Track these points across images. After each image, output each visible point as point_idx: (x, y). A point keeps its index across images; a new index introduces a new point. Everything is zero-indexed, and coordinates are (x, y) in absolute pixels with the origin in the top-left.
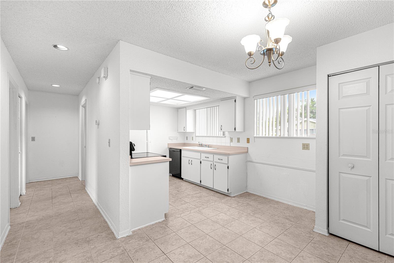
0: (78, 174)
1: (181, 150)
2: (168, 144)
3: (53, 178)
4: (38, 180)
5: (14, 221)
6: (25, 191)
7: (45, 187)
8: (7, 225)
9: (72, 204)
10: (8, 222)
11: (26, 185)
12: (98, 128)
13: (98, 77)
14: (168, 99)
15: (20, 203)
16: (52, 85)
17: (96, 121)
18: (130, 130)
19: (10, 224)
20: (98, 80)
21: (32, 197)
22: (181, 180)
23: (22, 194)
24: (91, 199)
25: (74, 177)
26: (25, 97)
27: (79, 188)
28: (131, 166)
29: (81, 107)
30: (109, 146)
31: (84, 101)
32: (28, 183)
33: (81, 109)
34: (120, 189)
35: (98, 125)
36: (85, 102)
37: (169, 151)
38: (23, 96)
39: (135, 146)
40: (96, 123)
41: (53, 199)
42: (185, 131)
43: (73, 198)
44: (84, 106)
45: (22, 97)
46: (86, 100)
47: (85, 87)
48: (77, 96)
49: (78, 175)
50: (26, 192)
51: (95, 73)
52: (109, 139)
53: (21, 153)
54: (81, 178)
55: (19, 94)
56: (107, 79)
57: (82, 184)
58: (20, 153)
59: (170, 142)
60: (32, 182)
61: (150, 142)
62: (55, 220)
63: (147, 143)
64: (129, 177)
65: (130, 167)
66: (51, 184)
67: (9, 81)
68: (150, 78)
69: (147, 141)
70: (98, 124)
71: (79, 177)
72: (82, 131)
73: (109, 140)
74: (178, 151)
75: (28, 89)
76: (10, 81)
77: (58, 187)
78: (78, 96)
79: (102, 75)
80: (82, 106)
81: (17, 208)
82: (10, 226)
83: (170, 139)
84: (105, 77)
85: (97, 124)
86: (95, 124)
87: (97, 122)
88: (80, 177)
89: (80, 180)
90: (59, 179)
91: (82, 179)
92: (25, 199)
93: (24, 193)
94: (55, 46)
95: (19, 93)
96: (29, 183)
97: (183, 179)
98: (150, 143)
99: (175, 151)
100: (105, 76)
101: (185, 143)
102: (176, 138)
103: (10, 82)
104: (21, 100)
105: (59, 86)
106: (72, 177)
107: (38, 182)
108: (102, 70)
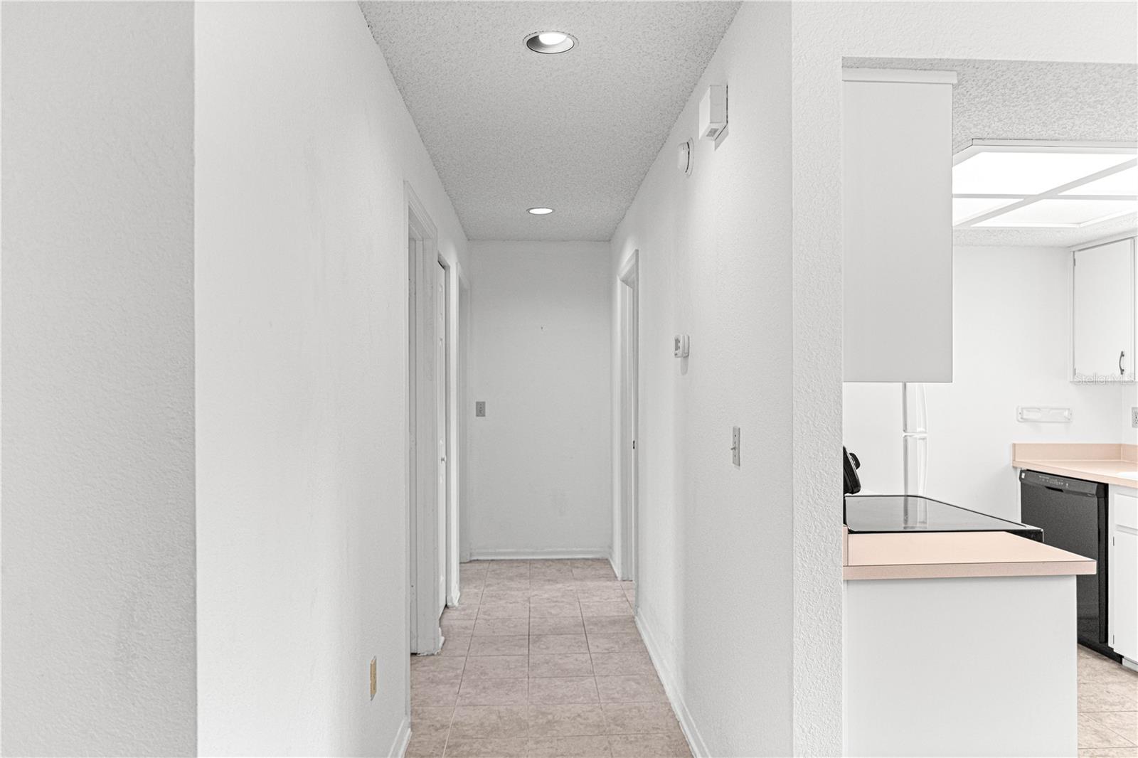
0: (611, 547)
1: (1103, 489)
2: (1014, 445)
3: (533, 553)
4: (491, 554)
5: (423, 712)
6: (459, 594)
7: (511, 589)
8: (403, 722)
9: (588, 683)
10: (406, 714)
11: (460, 567)
12: (685, 370)
13: (682, 144)
14: (1028, 199)
15: (442, 639)
16: (528, 210)
17: (677, 341)
18: (844, 384)
19: (409, 720)
20: (683, 154)
21: (473, 622)
22: (1107, 665)
23: (449, 604)
24: (658, 677)
25: (598, 560)
26: (457, 264)
27: (615, 614)
28: (848, 581)
29: (619, 282)
30: (737, 462)
31: (629, 260)
32: (468, 561)
33: (621, 293)
34: (795, 699)
35: (686, 356)
36: (633, 261)
37: (1023, 485)
38: (452, 261)
39: (858, 465)
40: (677, 348)
41: (531, 646)
42: (1126, 378)
43: (593, 655)
44: (631, 282)
45: (449, 267)
46: (637, 251)
47: (633, 199)
48: (607, 240)
49: (611, 555)
50: (461, 596)
51: (670, 128)
52: (734, 429)
53: (445, 459)
54: (620, 571)
55: (439, 255)
56: (721, 142)
57: (624, 595)
58: (443, 460)
59: (1026, 436)
60: (478, 560)
61: (918, 436)
62: (535, 746)
63: (906, 441)
64: (840, 642)
65: (844, 586)
66: (528, 575)
67: (407, 208)
68: (955, 82)
69: (905, 431)
70: (683, 351)
71: (612, 560)
72: (623, 380)
73: (737, 433)
74: (1085, 494)
75: (467, 236)
76: (409, 208)
77: (546, 596)
78: (610, 240)
79: (704, 125)
80: (625, 281)
81: (433, 655)
82: (410, 730)
83: (1025, 420)
84: (716, 131)
85: (680, 352)
86: (673, 355)
87: (681, 345)
88: (617, 562)
89: (617, 575)
90: (552, 560)
91: (623, 573)
92: (457, 623)
93: (454, 598)
94: (533, 43)
95: (442, 253)
96: (470, 562)
97: (1121, 657)
98: (920, 443)
99: (1061, 491)
100: (715, 126)
101: (1120, 445)
102: (1066, 413)
103: (411, 215)
104: (447, 272)
105: (550, 211)
106: (592, 560)
107: (492, 560)
108: (701, 105)
